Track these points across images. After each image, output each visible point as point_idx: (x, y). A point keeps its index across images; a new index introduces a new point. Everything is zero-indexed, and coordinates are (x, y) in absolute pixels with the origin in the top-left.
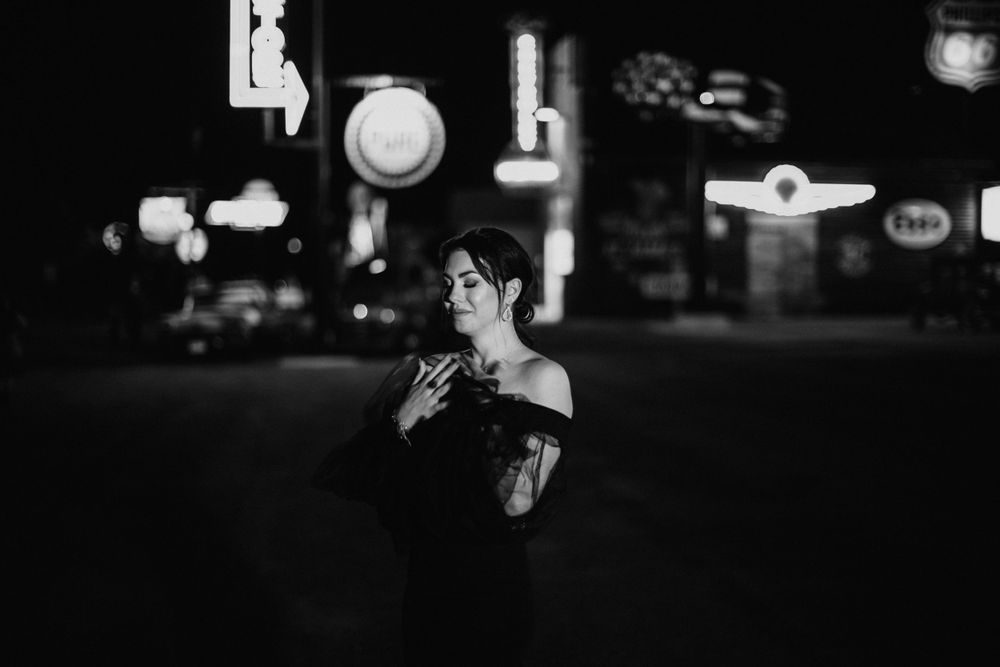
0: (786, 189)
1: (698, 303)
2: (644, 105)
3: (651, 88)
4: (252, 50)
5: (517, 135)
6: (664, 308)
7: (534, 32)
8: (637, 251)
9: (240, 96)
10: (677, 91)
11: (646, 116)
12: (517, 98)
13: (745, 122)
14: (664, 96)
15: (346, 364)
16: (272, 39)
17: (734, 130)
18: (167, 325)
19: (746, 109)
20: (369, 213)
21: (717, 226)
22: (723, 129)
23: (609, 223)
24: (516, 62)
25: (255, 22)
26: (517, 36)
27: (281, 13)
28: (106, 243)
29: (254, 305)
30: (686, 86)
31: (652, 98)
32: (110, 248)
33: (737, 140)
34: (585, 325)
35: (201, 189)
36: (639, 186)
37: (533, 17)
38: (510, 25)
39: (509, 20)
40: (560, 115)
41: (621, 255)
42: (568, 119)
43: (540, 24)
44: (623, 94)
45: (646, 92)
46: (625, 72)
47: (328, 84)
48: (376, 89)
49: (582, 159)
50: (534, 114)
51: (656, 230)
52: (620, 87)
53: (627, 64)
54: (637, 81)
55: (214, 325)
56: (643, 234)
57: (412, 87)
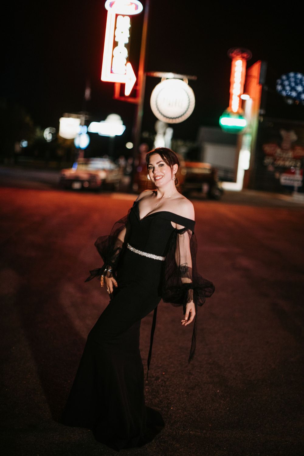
2: (289, 97)
3: (293, 89)
4: (113, 56)
5: (231, 105)
6: (289, 190)
7: (243, 58)
8: (280, 163)
9: (106, 77)
11: (290, 102)
12: (233, 88)
14: (299, 94)
16: (123, 52)
18: (64, 175)
20: (164, 134)
23: (268, 148)
24: (235, 72)
25: (115, 44)
26: (237, 60)
27: (127, 41)
28: (45, 136)
29: (104, 170)
31: (294, 94)
32: (46, 138)
34: (252, 193)
35: (87, 116)
36: (283, 133)
37: (243, 52)
38: (233, 55)
39: (232, 53)
40: (250, 97)
41: (273, 164)
42: (254, 100)
43: (245, 55)
44: (281, 91)
45: (291, 91)
46: (283, 81)
47: (145, 74)
48: (167, 79)
49: (258, 118)
50: (239, 96)
51: (290, 154)
52: (279, 88)
53: (284, 77)
54: (287, 85)
55: (84, 176)
56: (284, 155)
57: (182, 80)
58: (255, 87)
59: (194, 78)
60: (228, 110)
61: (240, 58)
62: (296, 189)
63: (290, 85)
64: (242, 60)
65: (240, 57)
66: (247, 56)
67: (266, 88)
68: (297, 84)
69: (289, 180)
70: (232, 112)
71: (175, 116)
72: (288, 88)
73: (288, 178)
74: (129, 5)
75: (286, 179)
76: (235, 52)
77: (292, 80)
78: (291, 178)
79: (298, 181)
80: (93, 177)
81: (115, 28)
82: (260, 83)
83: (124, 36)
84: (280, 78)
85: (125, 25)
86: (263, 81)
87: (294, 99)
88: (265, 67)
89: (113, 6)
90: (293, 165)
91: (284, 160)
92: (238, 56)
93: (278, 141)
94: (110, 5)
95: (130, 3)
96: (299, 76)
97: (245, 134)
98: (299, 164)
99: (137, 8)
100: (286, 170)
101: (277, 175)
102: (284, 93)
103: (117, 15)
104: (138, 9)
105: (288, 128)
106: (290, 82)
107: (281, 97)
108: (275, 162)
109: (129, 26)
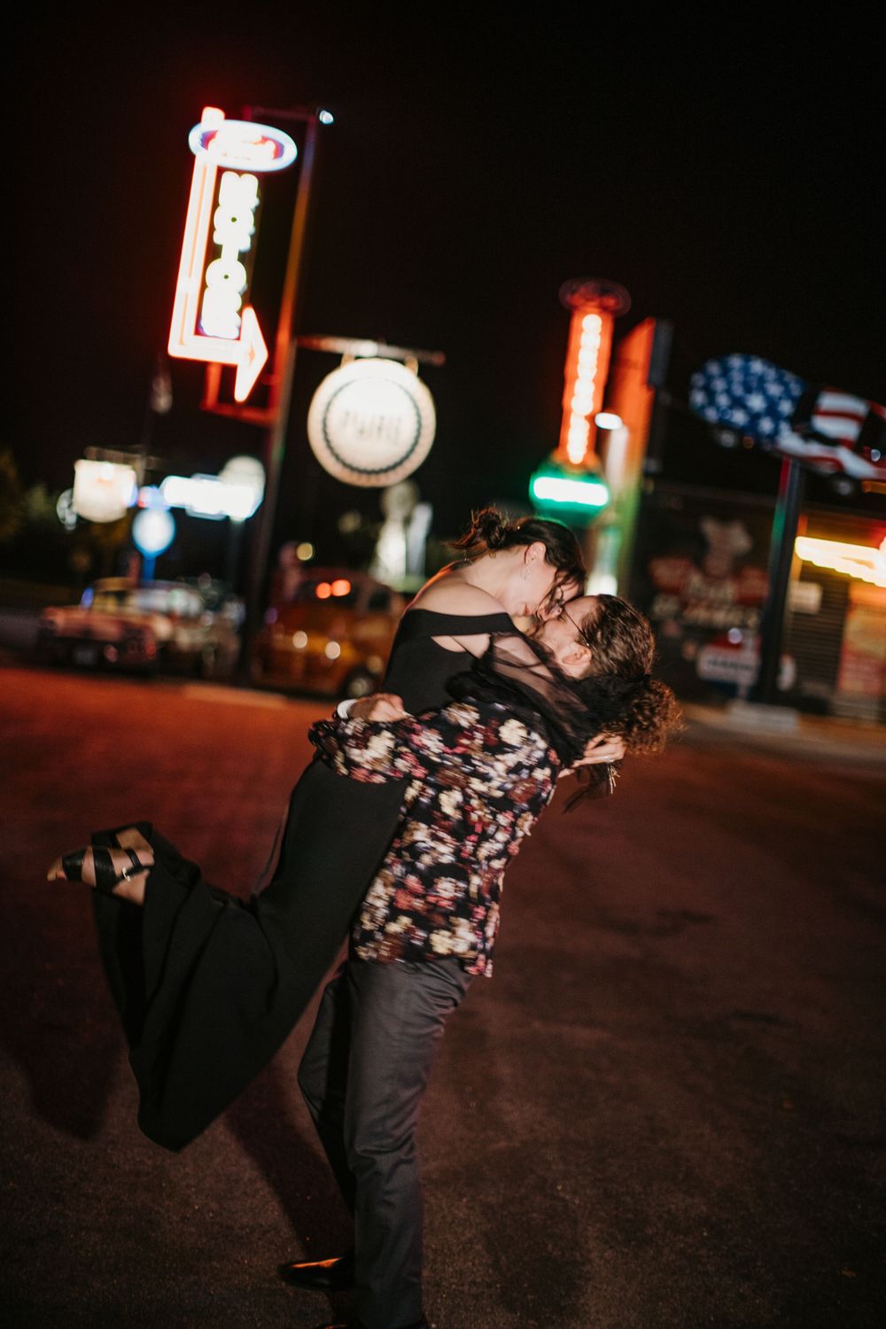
1: (765, 692)
2: (725, 425)
3: (738, 403)
4: (204, 286)
5: (566, 443)
6: (721, 693)
7: (603, 310)
8: (700, 614)
9: (182, 344)
10: (772, 410)
11: (728, 439)
12: (572, 395)
13: (855, 465)
14: (754, 417)
15: (270, 703)
16: (231, 278)
17: (840, 472)
18: (52, 623)
19: (859, 448)
20: (407, 521)
21: (806, 596)
22: (826, 469)
23: (665, 571)
24: (579, 347)
25: (213, 252)
26: (586, 313)
27: (246, 245)
28: (60, 514)
30: (786, 407)
31: (739, 417)
32: (64, 519)
33: (845, 488)
35: (152, 458)
36: (710, 528)
37: (603, 292)
38: (576, 299)
39: (573, 293)
40: (624, 423)
41: (678, 616)
42: (632, 430)
43: (611, 302)
44: (703, 407)
45: (731, 408)
46: (710, 378)
47: (296, 343)
48: (358, 358)
49: (639, 484)
50: (591, 418)
51: (729, 590)
52: (699, 398)
53: (714, 369)
54: (722, 393)
55: (110, 630)
56: (713, 593)
57: (402, 362)
58: (636, 393)
59: (437, 359)
60: (557, 457)
61: (597, 310)
62: (742, 691)
63: (728, 392)
64: (600, 314)
65: (594, 307)
66: (617, 304)
67: (666, 398)
68: (748, 390)
69: (724, 664)
70: (567, 461)
71: (377, 467)
72: (723, 400)
73: (720, 659)
74: (256, 144)
75: (715, 663)
76: (582, 290)
77: (737, 377)
78: (730, 660)
79: (746, 668)
80: (133, 634)
81: (215, 205)
82: (649, 383)
83: (238, 233)
84: (701, 369)
85: (242, 199)
86: (658, 377)
87: (739, 432)
88: (664, 339)
89: (212, 144)
90: (737, 621)
91: (711, 606)
92: (593, 304)
93: (696, 551)
94: (202, 140)
95: (260, 139)
96: (757, 367)
97: (604, 528)
98: (753, 620)
99: (279, 151)
100: (715, 636)
101: (690, 649)
102: (712, 415)
103: (221, 171)
104: (284, 156)
105: (725, 516)
106: (730, 382)
107: (704, 425)
108: (686, 613)
109: (255, 202)
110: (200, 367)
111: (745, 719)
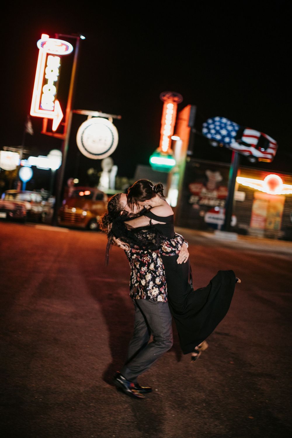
0: (273, 184)
1: (227, 227)
2: (214, 140)
3: (218, 132)
4: (42, 93)
5: (161, 145)
6: (212, 227)
7: (174, 101)
8: (205, 202)
9: (35, 112)
10: (229, 135)
11: (215, 144)
12: (164, 130)
13: (256, 153)
14: (223, 137)
15: (64, 231)
16: (51, 90)
17: (251, 156)
19: (257, 147)
20: (110, 171)
21: (240, 196)
22: (247, 154)
23: (194, 188)
24: (166, 114)
25: (45, 82)
26: (168, 103)
27: (56, 79)
30: (234, 134)
31: (218, 137)
33: (253, 160)
35: (25, 150)
36: (209, 173)
37: (174, 96)
38: (165, 98)
39: (164, 96)
40: (181, 139)
41: (198, 203)
42: (183, 141)
43: (176, 99)
44: (206, 134)
45: (216, 134)
46: (209, 124)
47: (72, 112)
48: (93, 117)
49: (185, 159)
50: (170, 137)
51: (215, 194)
52: (205, 131)
53: (210, 121)
54: (212, 129)
56: (210, 195)
57: (107, 119)
58: (185, 129)
59: (119, 117)
60: (158, 150)
62: (219, 227)
63: (215, 128)
64: (173, 103)
65: (171, 101)
66: (178, 100)
67: (194, 131)
68: (221, 128)
69: (213, 218)
70: (162, 151)
71: (99, 153)
72: (213, 131)
73: (211, 216)
74: (59, 46)
75: (210, 218)
76: (167, 95)
77: (218, 124)
78: (215, 217)
79: (221, 219)
80: (19, 207)
81: (46, 66)
82: (189, 126)
83: (54, 75)
84: (206, 121)
85: (55, 64)
86: (192, 124)
87: (218, 142)
88: (194, 111)
89: (45, 46)
90: (217, 204)
91: (209, 199)
92: (169, 100)
93: (204, 181)
94: (41, 44)
95: (61, 44)
96: (224, 120)
97: (174, 173)
98: (223, 204)
99: (67, 48)
100: (210, 209)
101: (202, 213)
102: (209, 136)
103: (48, 55)
104: (69, 50)
105: (214, 169)
107: (207, 139)
108: (201, 201)
109: (59, 65)
110: (41, 119)
111: (220, 236)
